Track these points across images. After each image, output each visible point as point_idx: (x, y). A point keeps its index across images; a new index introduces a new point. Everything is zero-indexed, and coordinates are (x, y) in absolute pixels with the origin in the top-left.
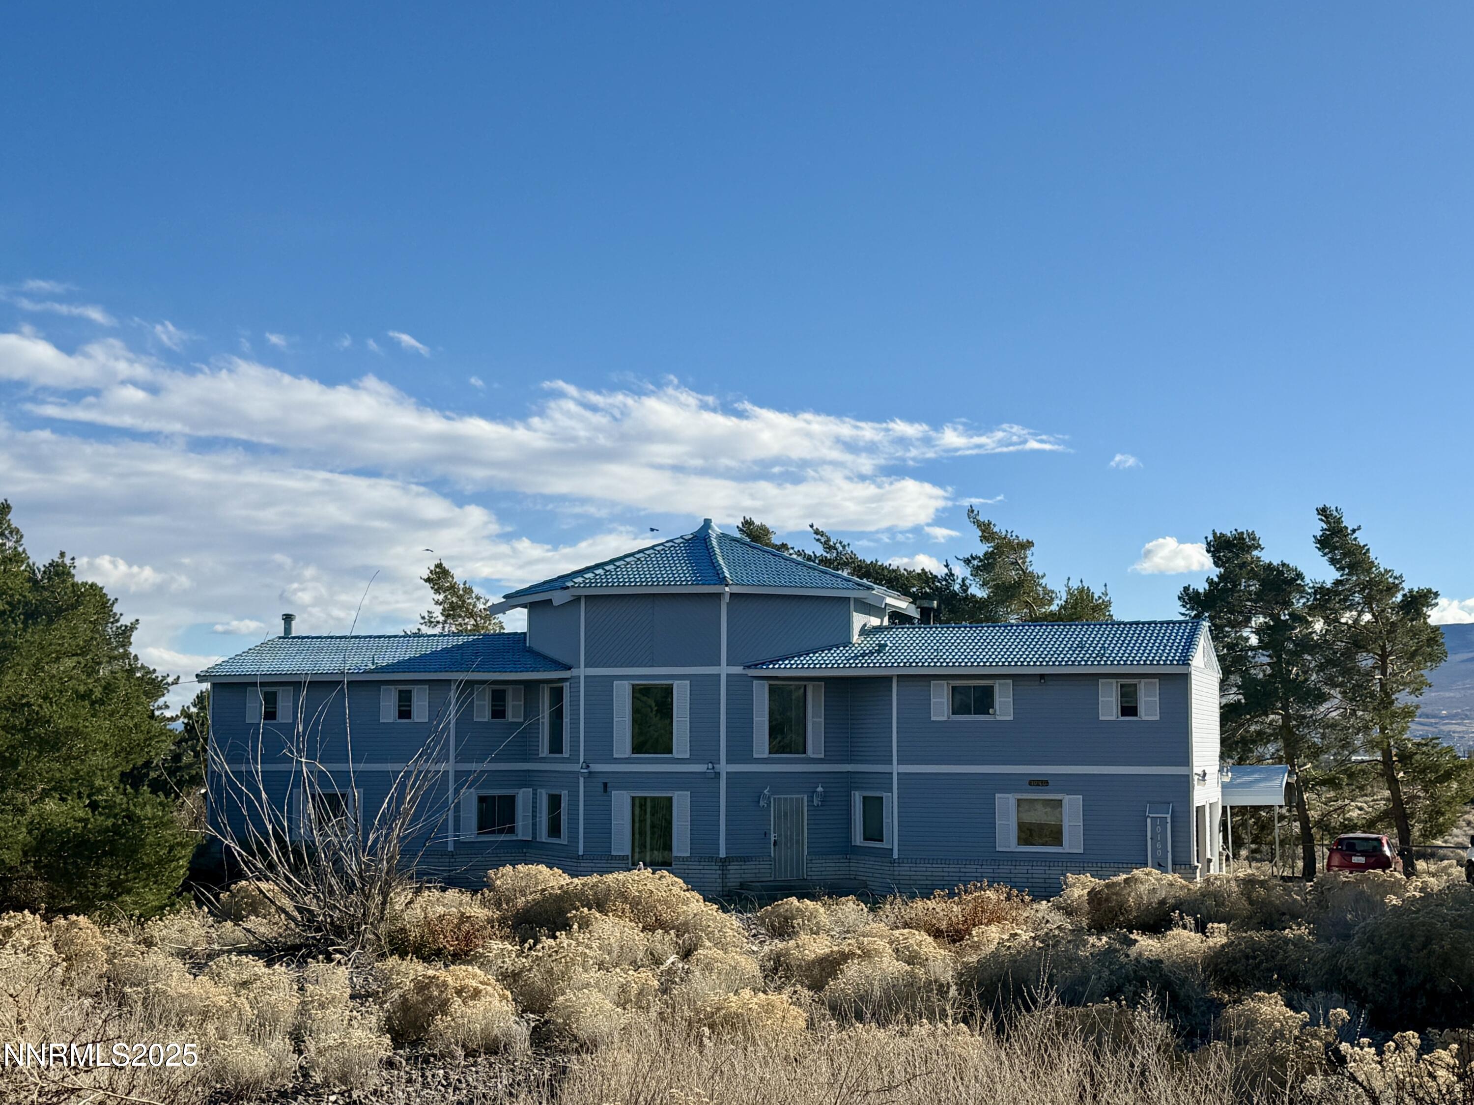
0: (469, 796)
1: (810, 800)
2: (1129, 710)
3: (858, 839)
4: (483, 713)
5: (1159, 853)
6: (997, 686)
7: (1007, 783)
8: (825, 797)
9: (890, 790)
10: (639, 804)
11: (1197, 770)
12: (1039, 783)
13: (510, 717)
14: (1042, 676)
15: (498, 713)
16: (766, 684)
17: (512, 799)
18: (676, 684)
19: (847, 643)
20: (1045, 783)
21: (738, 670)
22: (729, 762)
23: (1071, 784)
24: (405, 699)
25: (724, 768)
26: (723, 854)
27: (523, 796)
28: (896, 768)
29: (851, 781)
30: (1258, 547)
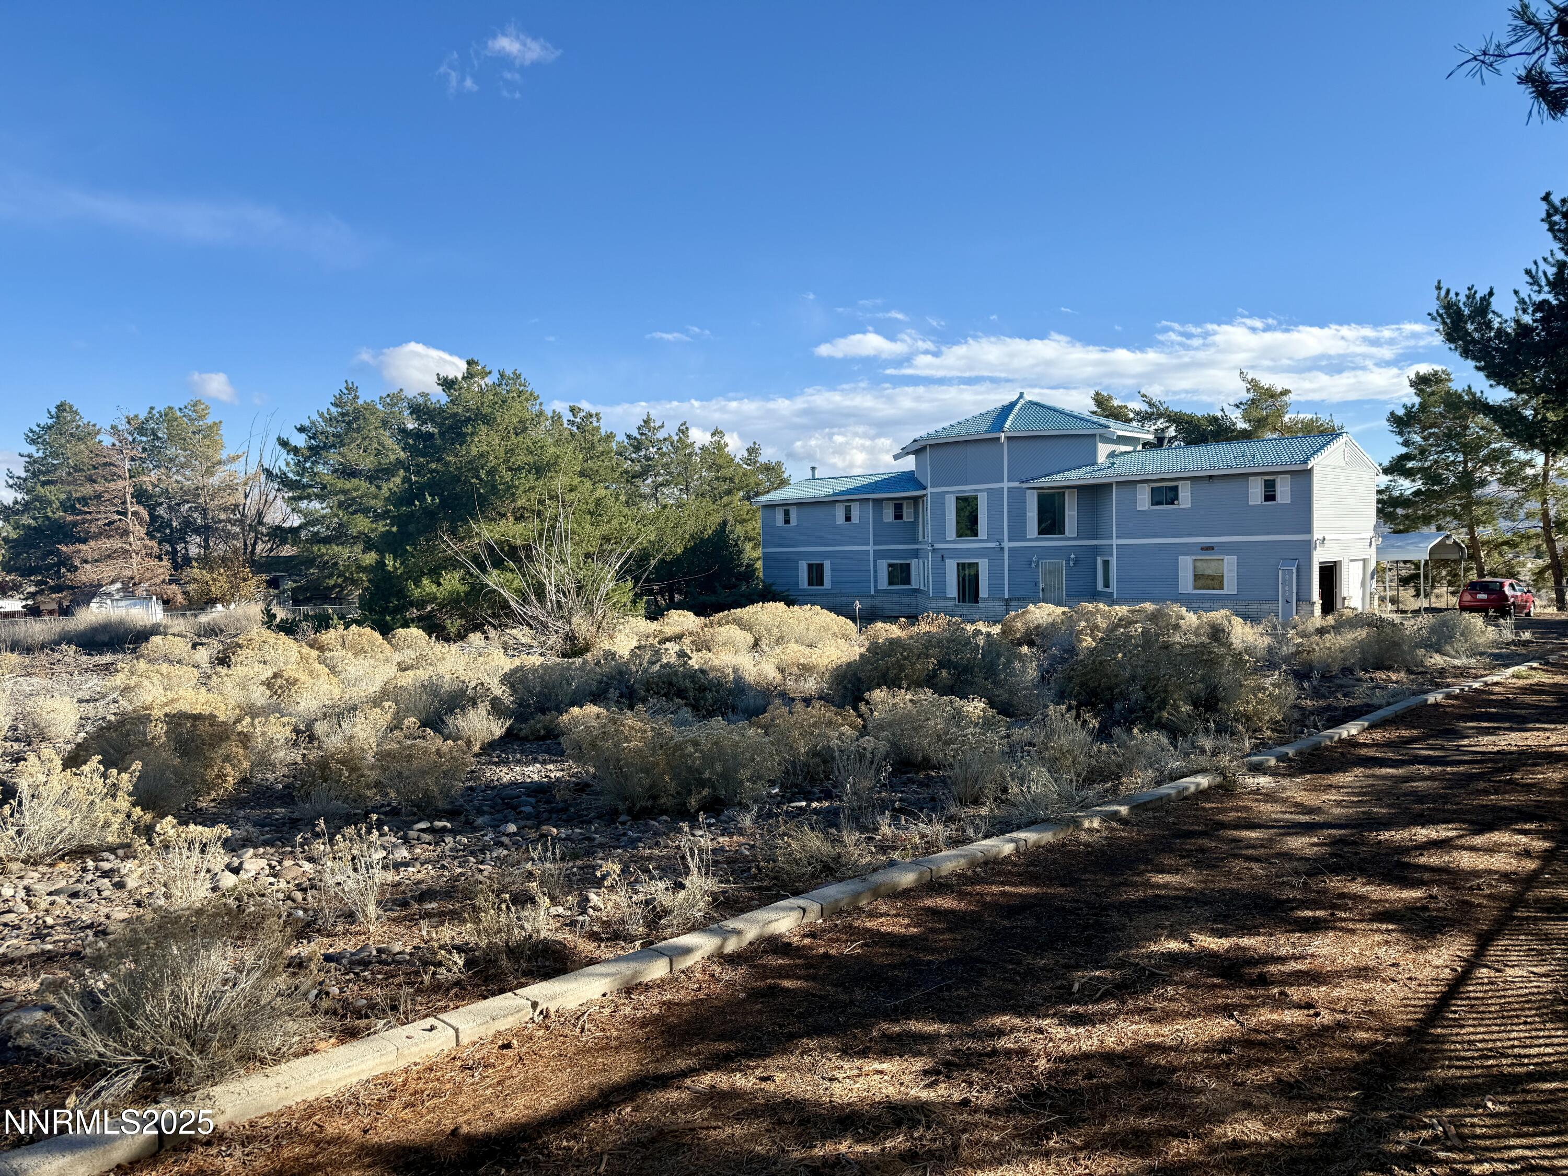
0: (883, 565)
1: (1068, 563)
2: (1270, 497)
3: (1100, 587)
4: (888, 514)
5: (1287, 594)
6: (1180, 484)
7: (1186, 549)
8: (1076, 562)
9: (1112, 555)
10: (961, 567)
11: (1317, 535)
12: (1208, 548)
13: (905, 519)
14: (1210, 477)
15: (898, 516)
16: (1035, 493)
17: (908, 565)
18: (979, 494)
19: (1094, 463)
20: (1212, 548)
21: (1016, 484)
22: (1009, 541)
23: (1228, 549)
24: (848, 510)
25: (1006, 544)
26: (1007, 596)
27: (914, 563)
28: (1115, 542)
29: (1095, 551)
30: (1449, 380)
